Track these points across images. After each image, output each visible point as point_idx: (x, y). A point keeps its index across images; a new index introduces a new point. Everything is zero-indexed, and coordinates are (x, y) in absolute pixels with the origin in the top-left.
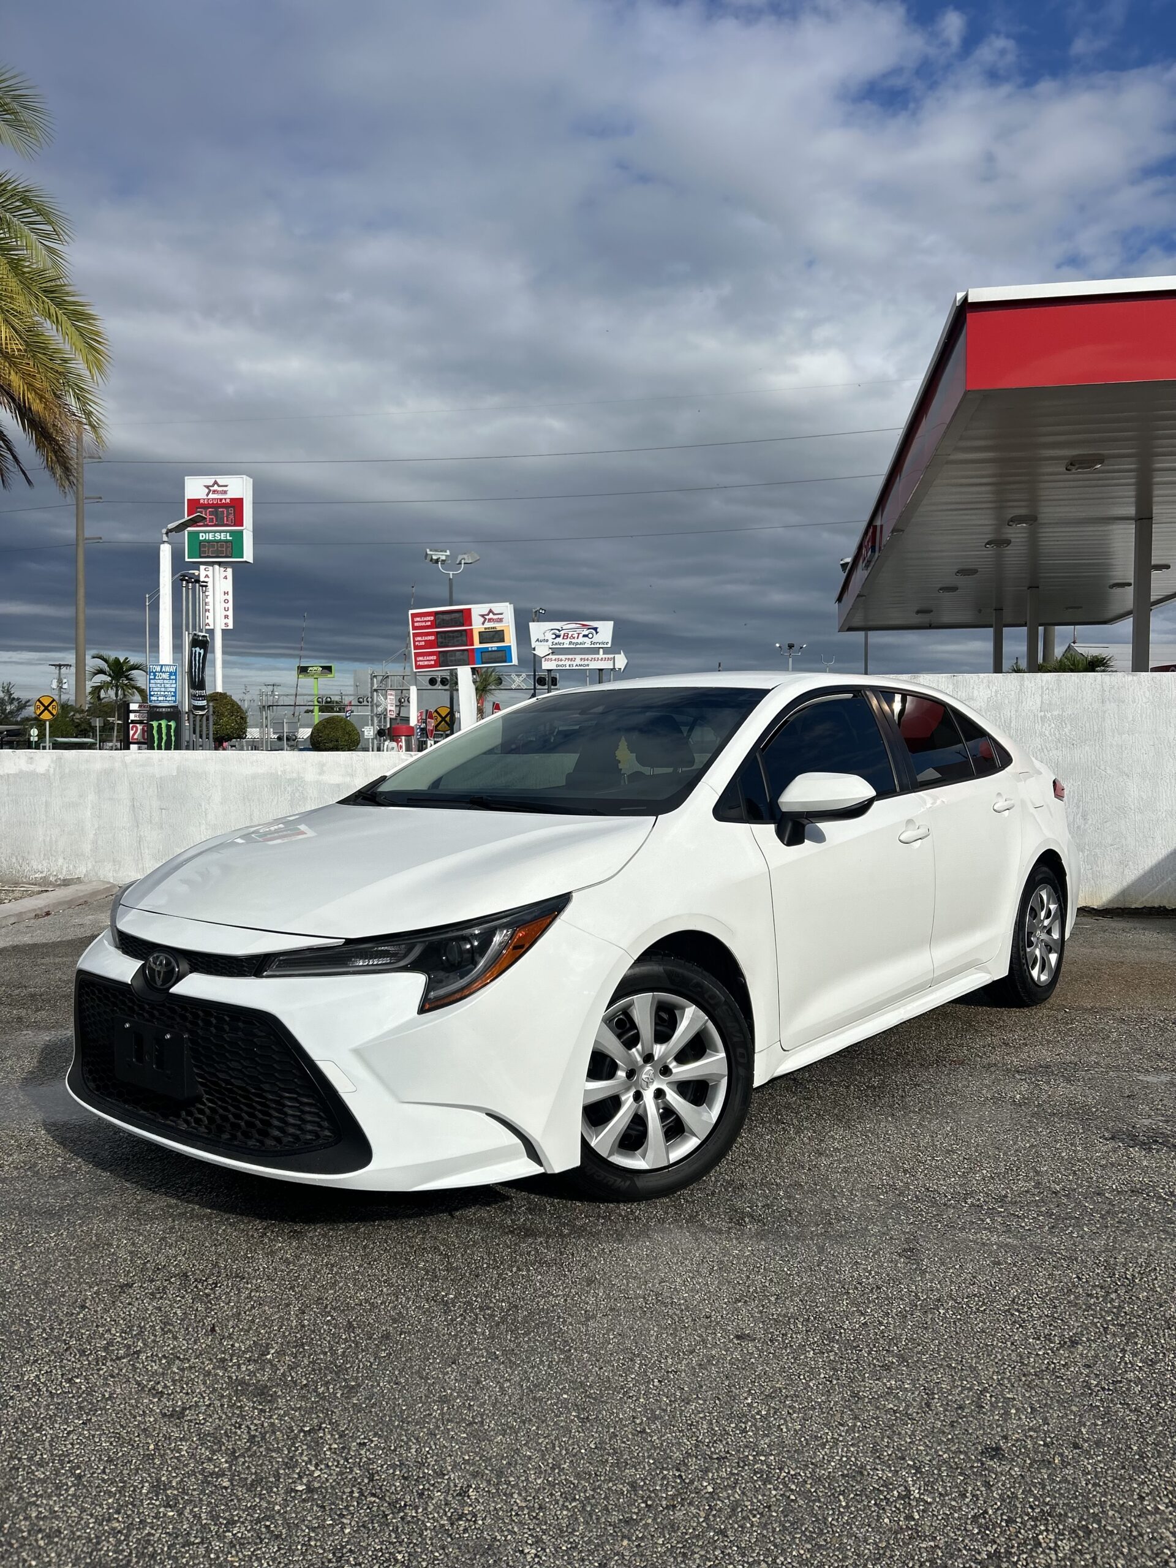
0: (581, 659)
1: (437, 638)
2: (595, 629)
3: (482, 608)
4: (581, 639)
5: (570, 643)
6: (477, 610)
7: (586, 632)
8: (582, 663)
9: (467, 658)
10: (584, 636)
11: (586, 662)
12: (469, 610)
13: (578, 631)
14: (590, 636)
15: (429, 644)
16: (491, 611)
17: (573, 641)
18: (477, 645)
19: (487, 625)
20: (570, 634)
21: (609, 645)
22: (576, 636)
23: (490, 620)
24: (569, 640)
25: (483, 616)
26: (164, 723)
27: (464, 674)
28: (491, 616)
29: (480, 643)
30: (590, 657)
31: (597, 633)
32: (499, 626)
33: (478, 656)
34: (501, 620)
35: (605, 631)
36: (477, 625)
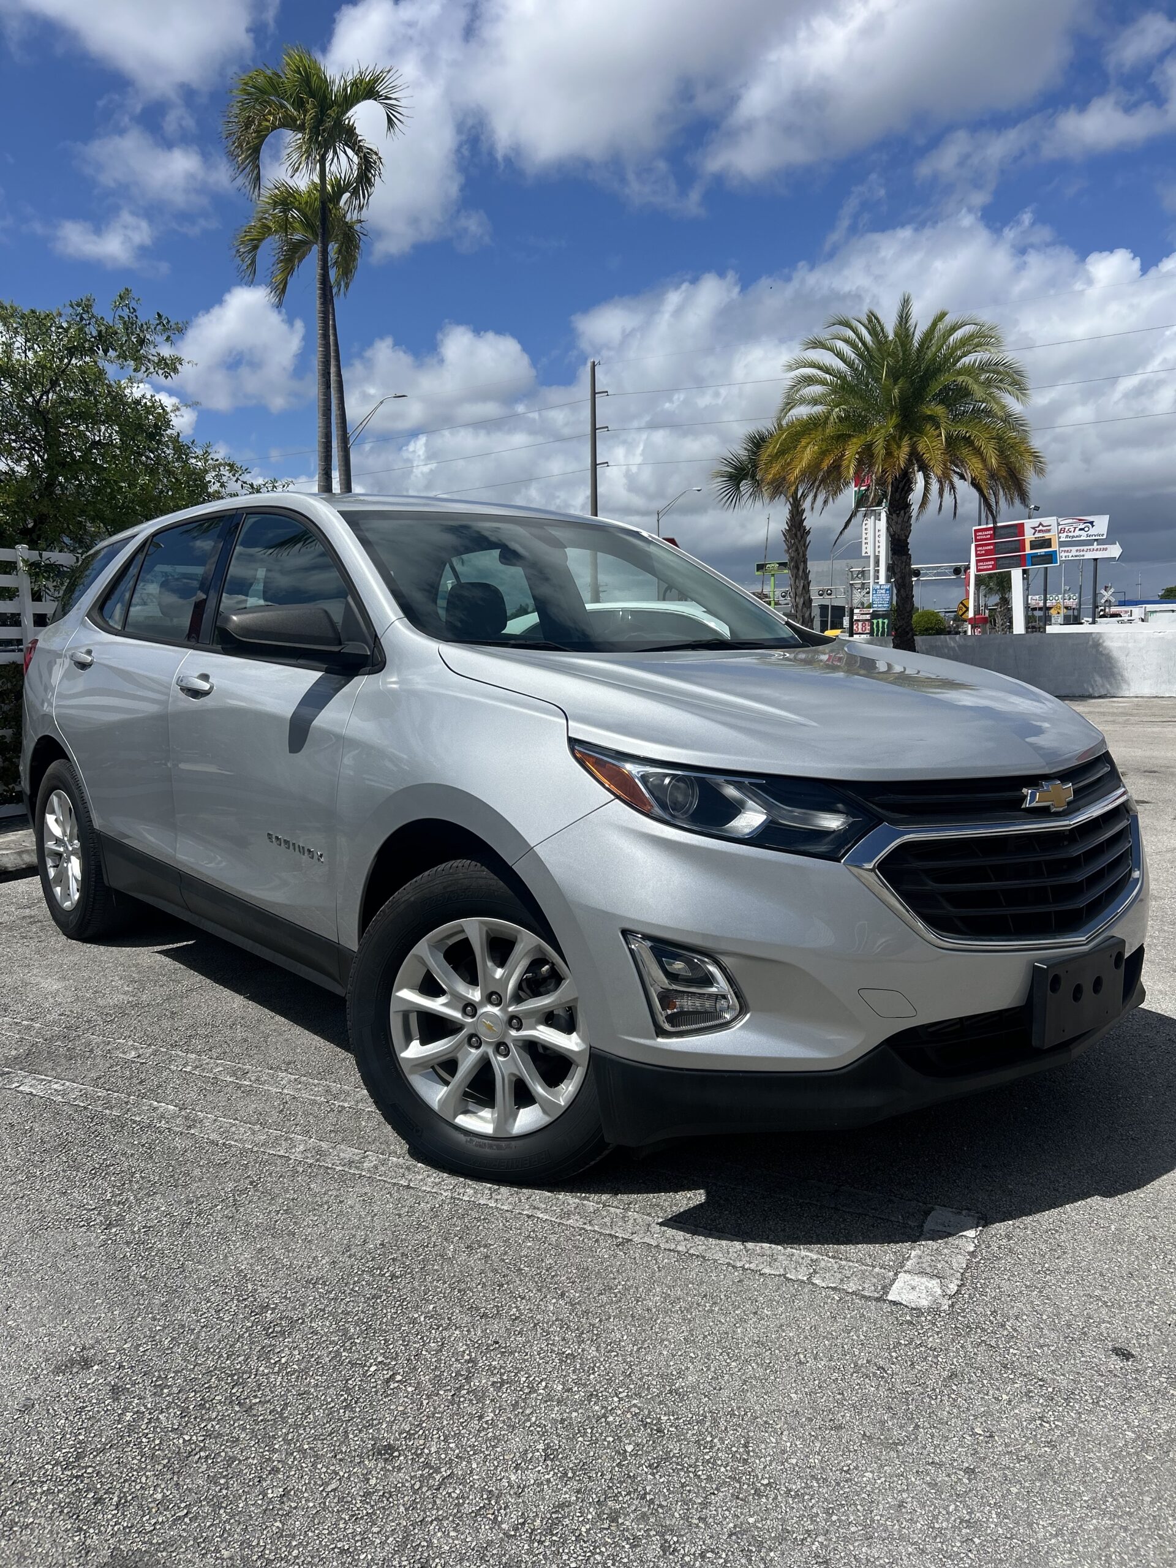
0: (1077, 551)
1: (994, 548)
2: (1092, 523)
3: (1034, 522)
4: (1077, 533)
5: (1067, 536)
6: (1029, 524)
7: (1082, 526)
8: (1078, 554)
9: (1020, 561)
10: (1080, 530)
11: (1082, 553)
12: (1023, 524)
13: (1075, 525)
14: (1086, 529)
15: (988, 552)
16: (1041, 524)
17: (1070, 534)
18: (1028, 551)
19: (1037, 535)
20: (1067, 528)
21: (1105, 537)
22: (1072, 530)
23: (1040, 531)
24: (1065, 534)
25: (1034, 528)
26: (880, 621)
27: (1016, 574)
28: (1041, 528)
29: (1031, 549)
30: (1085, 548)
31: (1093, 526)
32: (1047, 536)
33: (1029, 561)
34: (1049, 531)
35: (1101, 525)
36: (1029, 536)
